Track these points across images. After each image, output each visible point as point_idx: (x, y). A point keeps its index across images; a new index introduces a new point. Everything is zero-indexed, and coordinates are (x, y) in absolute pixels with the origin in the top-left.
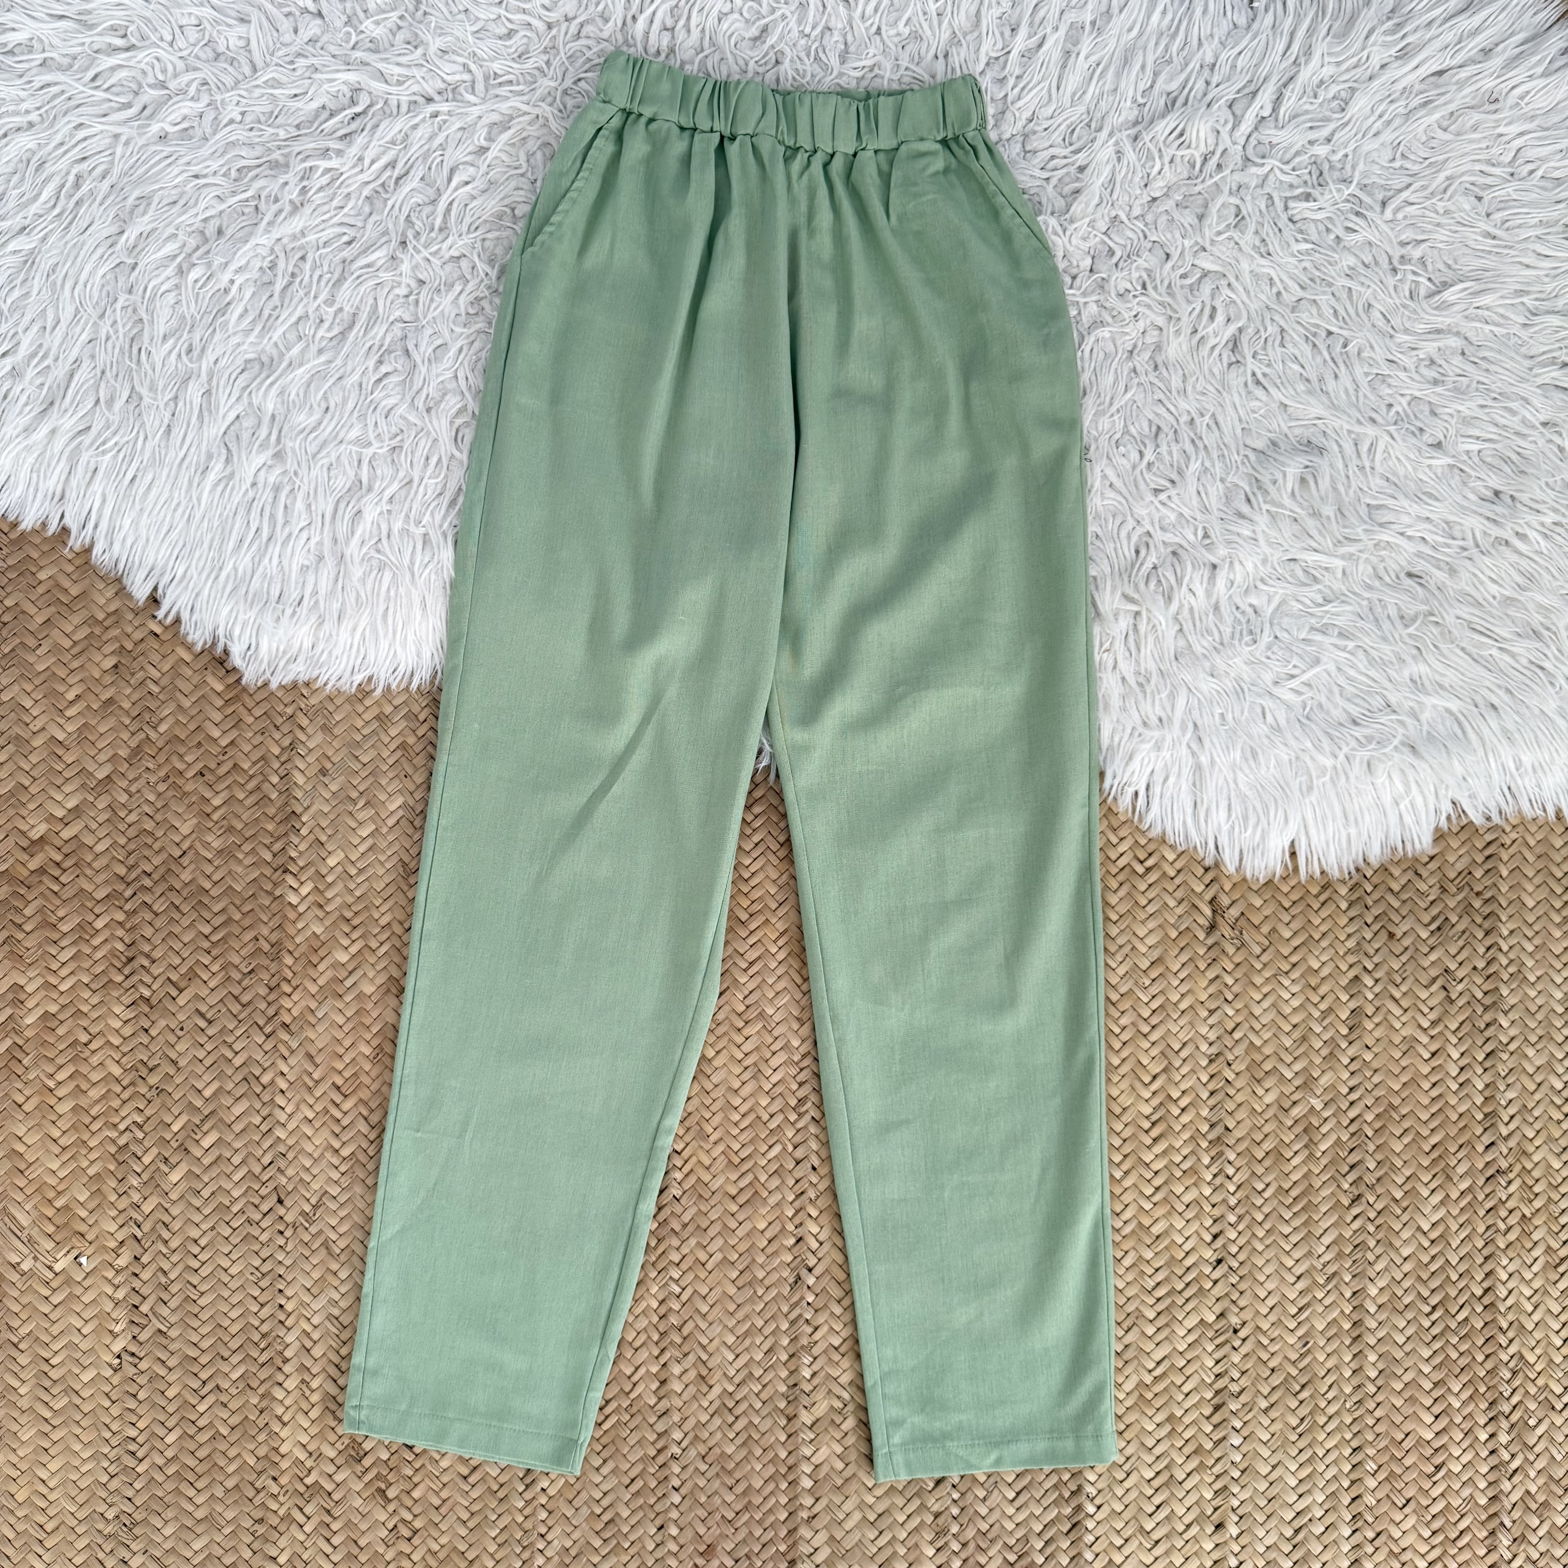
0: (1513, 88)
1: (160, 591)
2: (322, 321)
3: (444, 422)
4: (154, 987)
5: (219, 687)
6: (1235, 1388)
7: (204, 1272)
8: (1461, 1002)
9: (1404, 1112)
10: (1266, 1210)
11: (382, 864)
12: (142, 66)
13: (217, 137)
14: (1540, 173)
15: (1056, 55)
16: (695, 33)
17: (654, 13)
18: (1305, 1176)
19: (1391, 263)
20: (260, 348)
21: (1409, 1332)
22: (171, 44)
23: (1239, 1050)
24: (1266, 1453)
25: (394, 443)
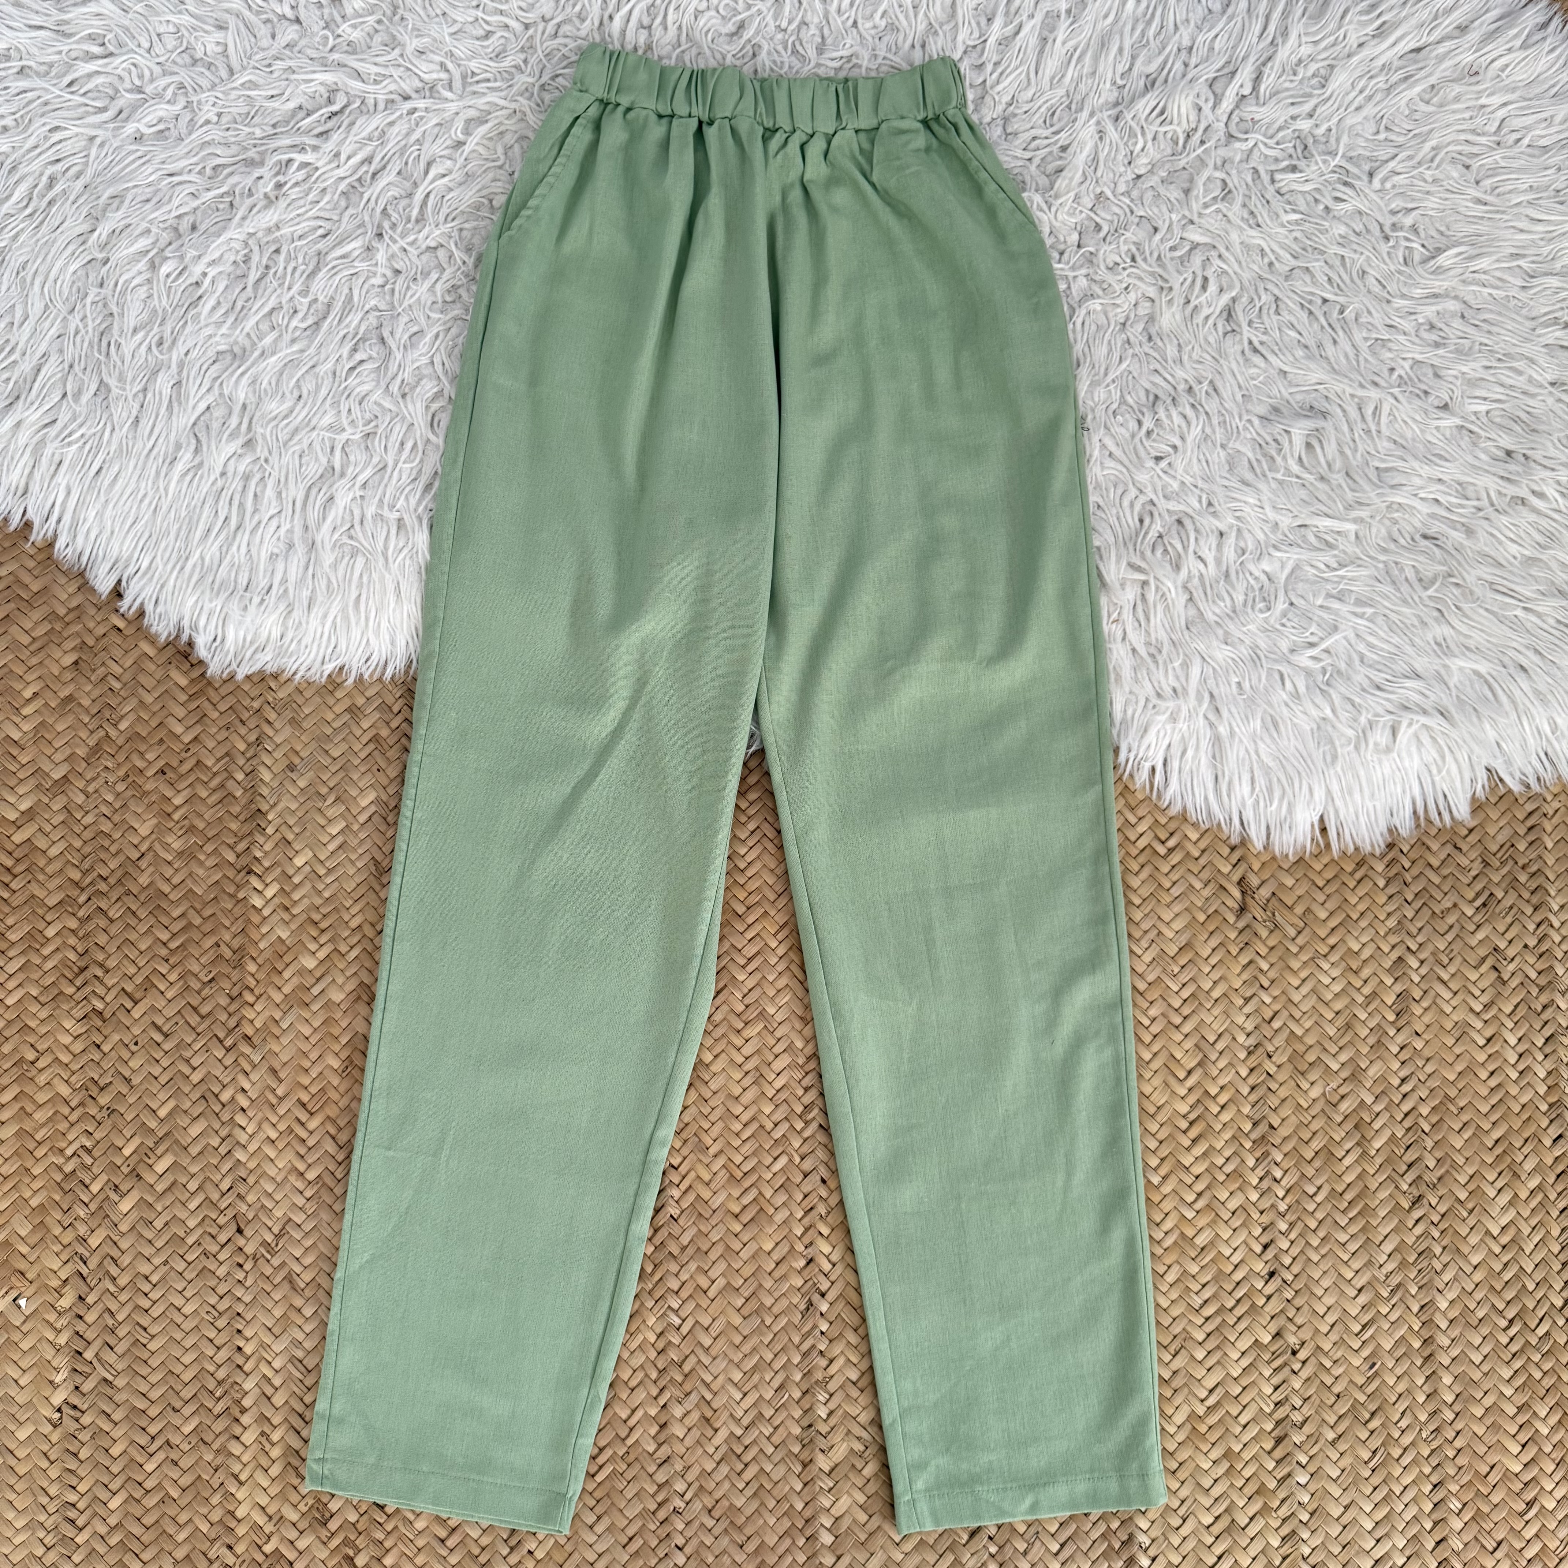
0: (1492, 61)
1: (124, 583)
2: (295, 312)
3: (420, 406)
4: (108, 999)
5: (183, 682)
6: (1297, 1417)
7: (156, 1312)
8: (1514, 983)
9: (1462, 1104)
10: (1320, 1215)
11: (353, 863)
12: (119, 71)
13: (193, 136)
14: (1526, 141)
15: (1033, 41)
16: (672, 30)
17: (630, 12)
18: (1359, 1177)
19: (1382, 231)
20: (232, 339)
21: (1486, 1349)
22: (149, 51)
23: (1279, 1041)
24: (1336, 1492)
25: (369, 428)
